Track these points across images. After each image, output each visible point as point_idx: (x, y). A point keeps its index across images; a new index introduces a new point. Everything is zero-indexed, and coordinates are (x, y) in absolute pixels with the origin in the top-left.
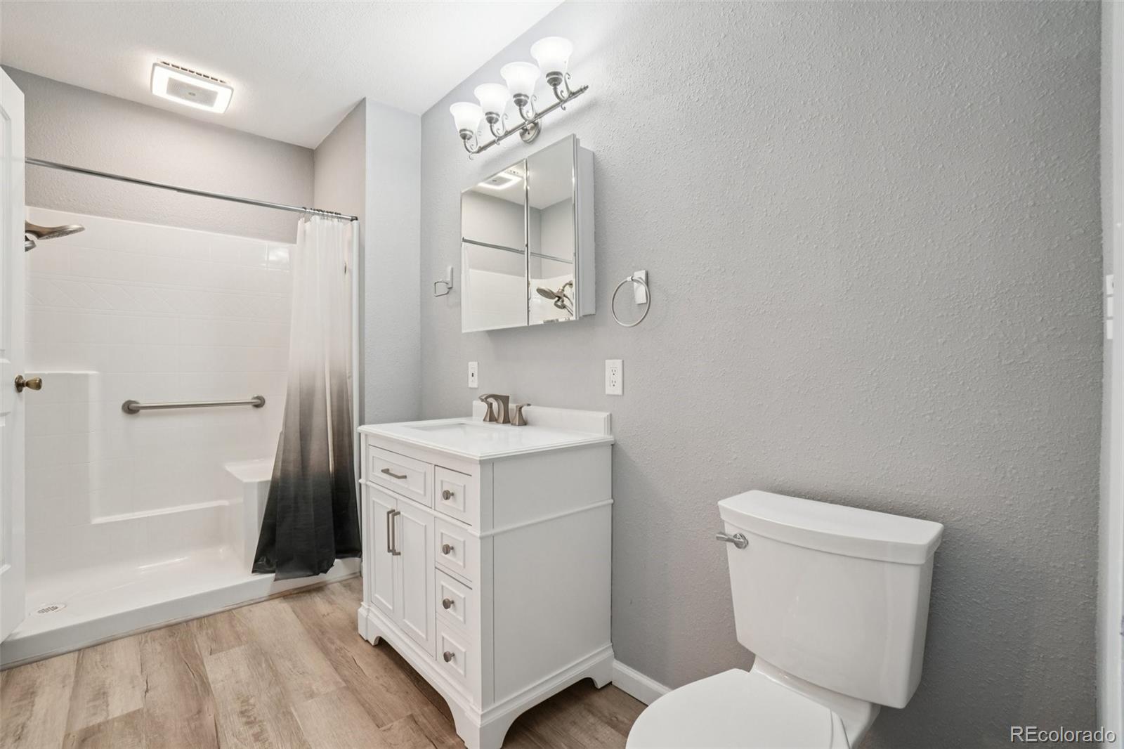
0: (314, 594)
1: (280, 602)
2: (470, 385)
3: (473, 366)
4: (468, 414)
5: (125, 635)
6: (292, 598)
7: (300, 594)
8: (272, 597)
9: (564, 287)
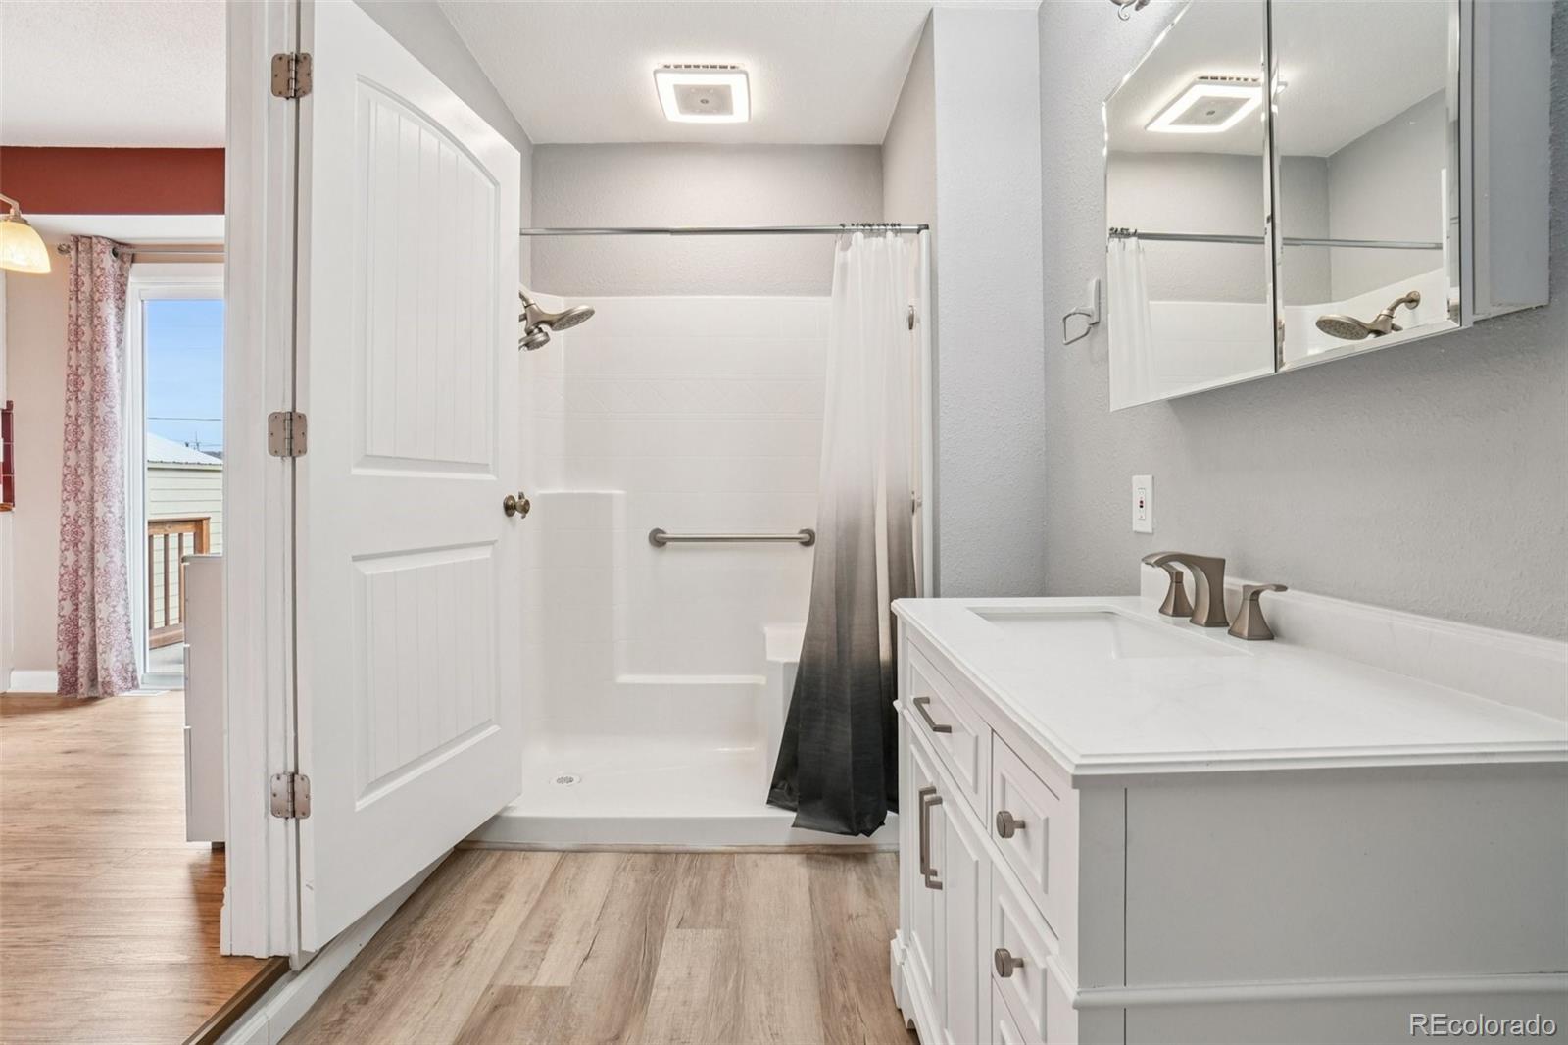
0: (850, 864)
1: (798, 864)
2: (1137, 526)
3: (1141, 486)
4: (1131, 589)
5: (609, 848)
6: (818, 861)
7: (831, 858)
8: (791, 850)
9: (1392, 309)
